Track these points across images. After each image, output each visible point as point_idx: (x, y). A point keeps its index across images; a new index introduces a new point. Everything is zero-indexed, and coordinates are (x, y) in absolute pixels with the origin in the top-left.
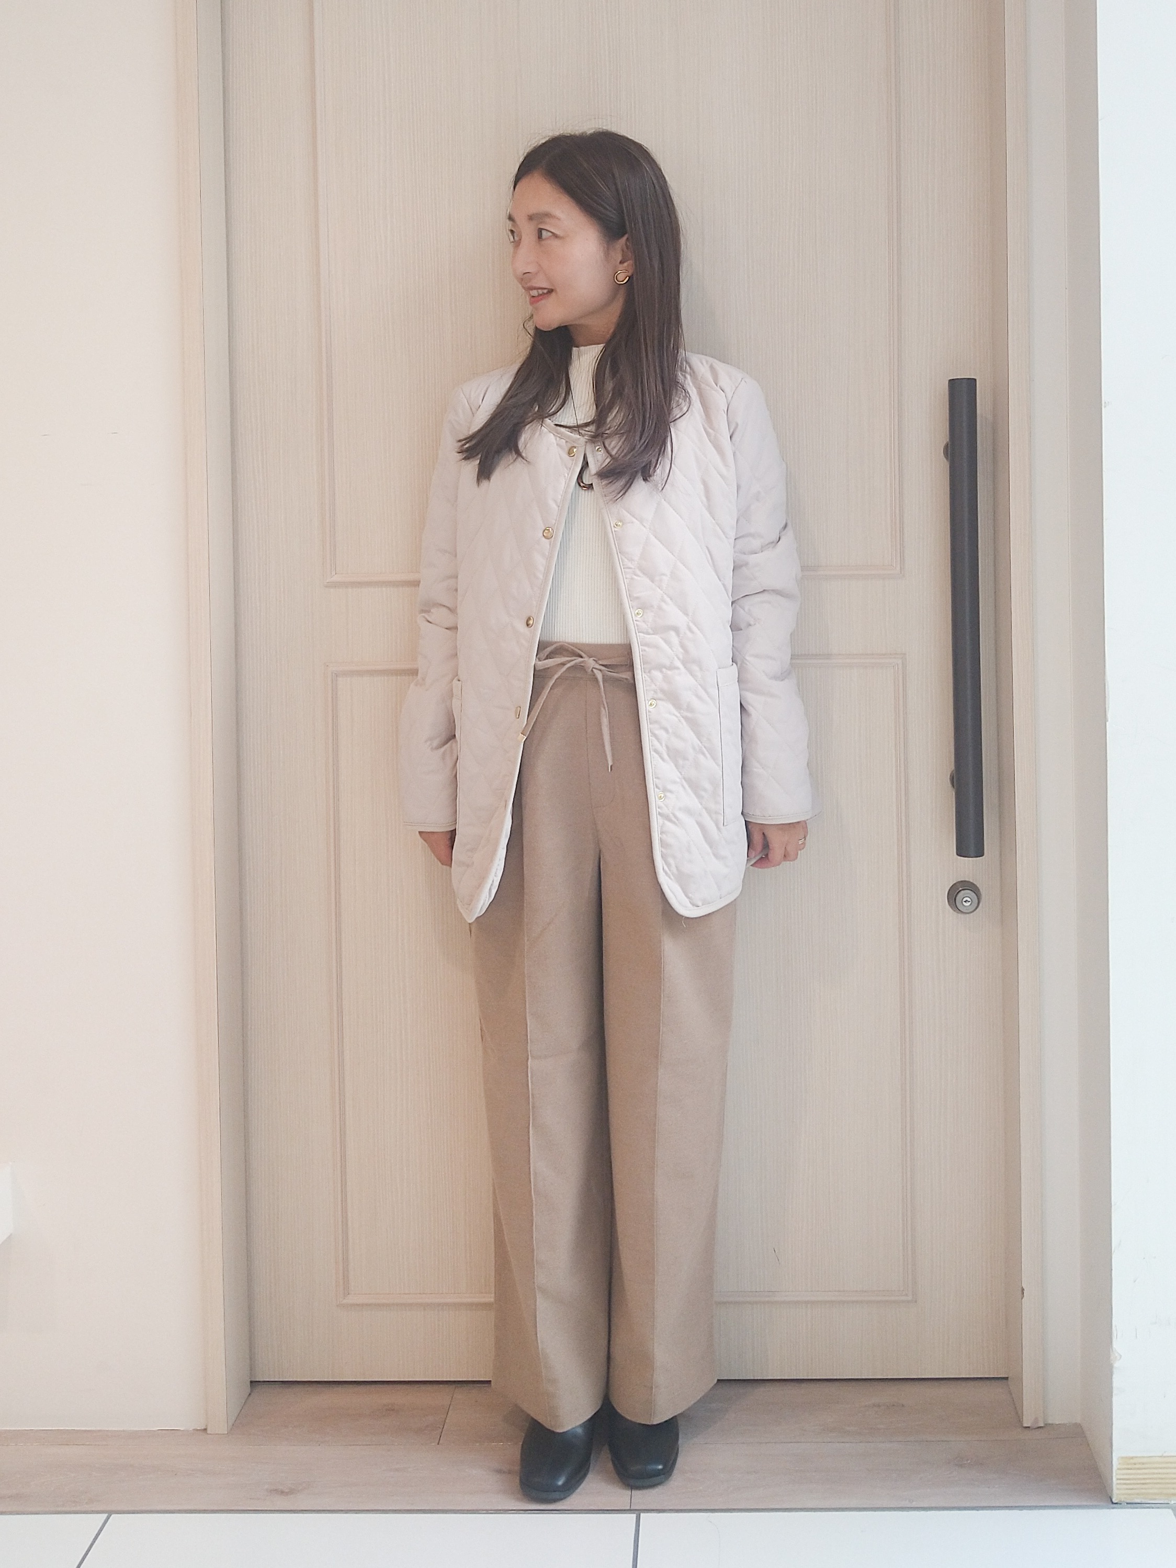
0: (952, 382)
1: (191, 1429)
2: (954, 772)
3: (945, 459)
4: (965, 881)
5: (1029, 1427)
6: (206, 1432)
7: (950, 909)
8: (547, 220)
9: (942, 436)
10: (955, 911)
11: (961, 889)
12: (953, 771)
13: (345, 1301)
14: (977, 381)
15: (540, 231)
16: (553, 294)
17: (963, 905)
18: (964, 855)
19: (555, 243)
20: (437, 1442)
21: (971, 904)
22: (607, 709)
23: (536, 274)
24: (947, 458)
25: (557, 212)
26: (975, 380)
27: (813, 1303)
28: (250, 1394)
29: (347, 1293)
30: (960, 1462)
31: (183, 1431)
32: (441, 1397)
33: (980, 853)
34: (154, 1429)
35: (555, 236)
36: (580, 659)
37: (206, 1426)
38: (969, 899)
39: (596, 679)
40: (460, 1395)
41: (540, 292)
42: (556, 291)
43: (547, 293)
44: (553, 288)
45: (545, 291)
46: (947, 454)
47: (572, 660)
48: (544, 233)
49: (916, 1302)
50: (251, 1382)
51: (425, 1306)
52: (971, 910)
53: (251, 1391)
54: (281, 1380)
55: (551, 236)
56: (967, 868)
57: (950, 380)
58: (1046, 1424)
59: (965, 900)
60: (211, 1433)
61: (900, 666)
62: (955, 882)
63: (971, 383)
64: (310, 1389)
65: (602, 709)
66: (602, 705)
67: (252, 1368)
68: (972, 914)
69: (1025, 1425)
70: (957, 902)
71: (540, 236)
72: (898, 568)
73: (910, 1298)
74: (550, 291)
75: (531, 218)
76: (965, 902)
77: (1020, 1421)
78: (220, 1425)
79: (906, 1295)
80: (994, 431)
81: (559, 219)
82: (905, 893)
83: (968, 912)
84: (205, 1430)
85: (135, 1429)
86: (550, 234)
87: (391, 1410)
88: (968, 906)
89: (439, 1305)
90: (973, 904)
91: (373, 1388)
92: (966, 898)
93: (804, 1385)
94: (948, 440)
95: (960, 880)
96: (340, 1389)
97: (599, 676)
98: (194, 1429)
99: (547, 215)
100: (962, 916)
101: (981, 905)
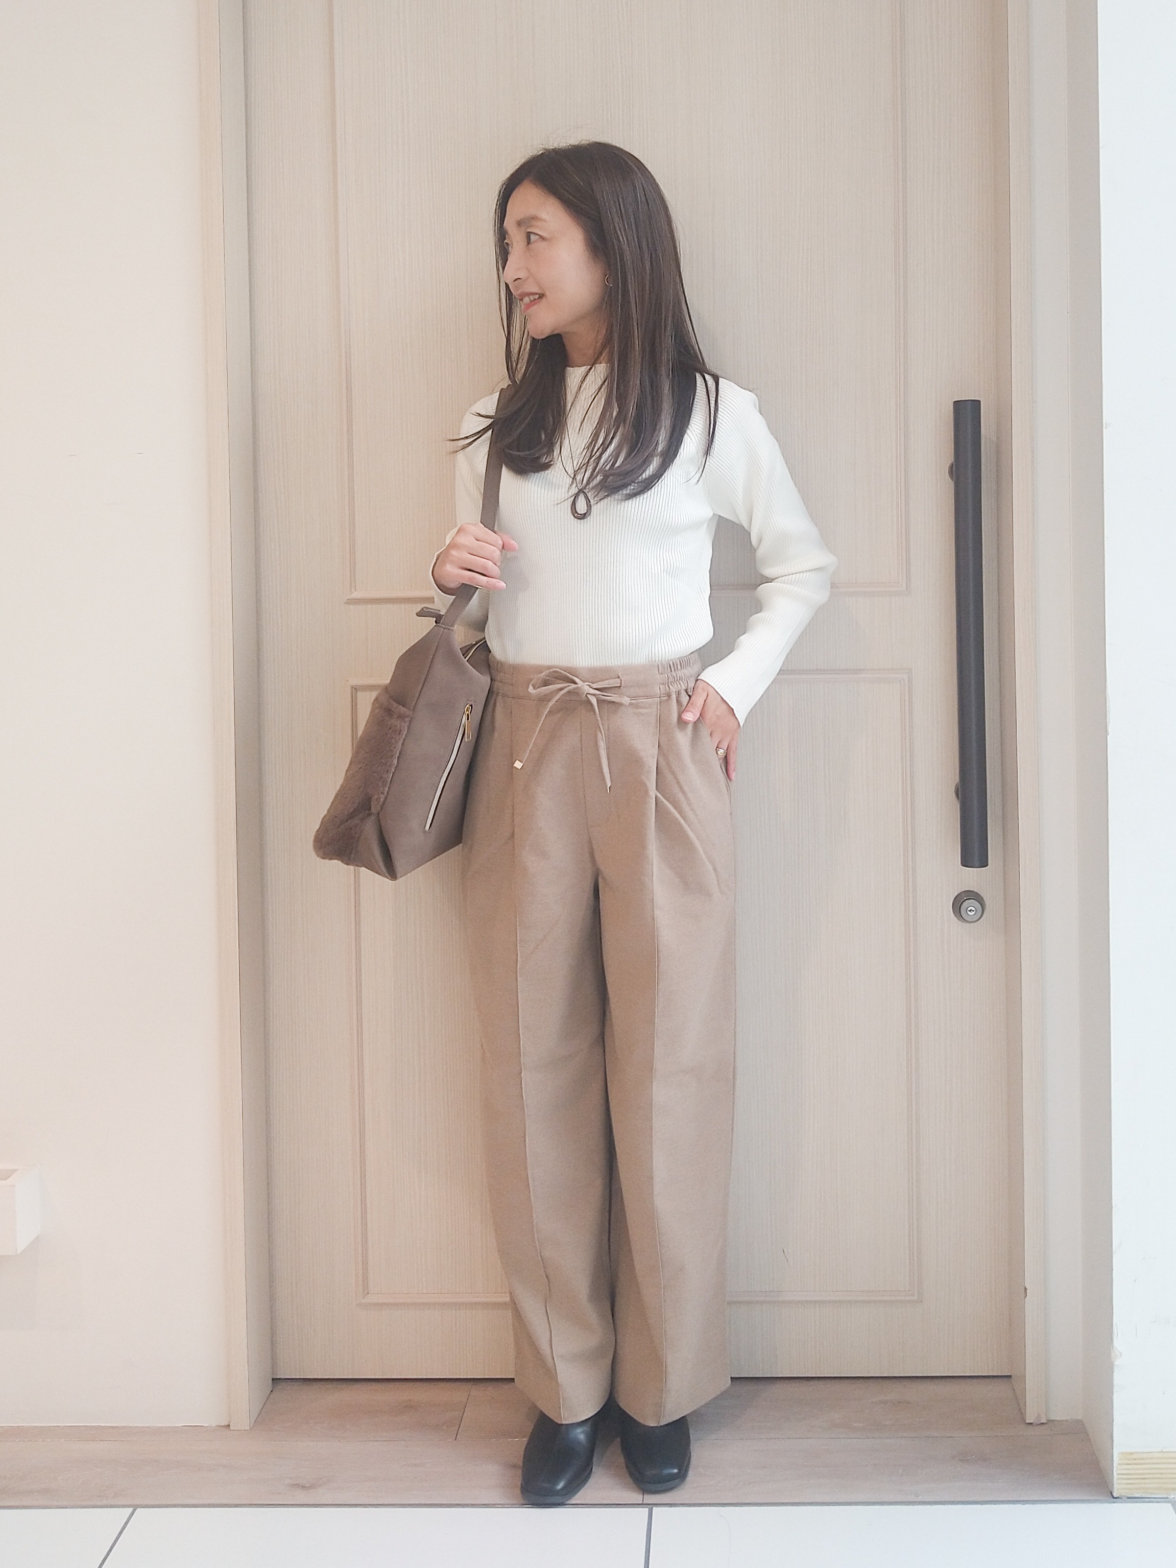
0: (956, 403)
1: (214, 1426)
2: (959, 785)
3: (950, 479)
4: (972, 891)
5: (1032, 1424)
6: (229, 1428)
7: (955, 918)
8: (534, 223)
9: (948, 457)
10: (959, 920)
11: (965, 898)
12: (958, 783)
13: (363, 1301)
14: (982, 403)
15: (529, 235)
16: (544, 300)
17: (969, 915)
18: (970, 865)
19: (543, 244)
20: (455, 1438)
21: (975, 914)
22: (603, 732)
23: (527, 279)
24: (951, 477)
25: (544, 215)
26: (979, 401)
27: (821, 1303)
28: (272, 1391)
29: (366, 1292)
30: (964, 1457)
31: (207, 1427)
32: (457, 1395)
33: (984, 863)
34: (178, 1426)
35: (542, 238)
36: (574, 686)
37: (229, 1422)
38: (973, 909)
39: (591, 704)
40: (477, 1392)
41: (532, 298)
42: (546, 297)
43: (538, 299)
44: (543, 292)
45: (537, 297)
46: (952, 473)
47: (566, 687)
48: (533, 237)
49: (921, 1301)
50: (273, 1379)
51: (444, 1305)
52: (975, 920)
53: (273, 1387)
54: (302, 1377)
55: (538, 239)
56: (972, 878)
57: (954, 402)
58: (1049, 1421)
59: (969, 909)
60: (235, 1429)
61: (906, 681)
62: (959, 892)
63: (976, 404)
64: (330, 1386)
65: (599, 733)
66: (598, 730)
67: (274, 1366)
68: (976, 923)
69: (1028, 1422)
70: (961, 911)
71: (529, 242)
72: (904, 586)
73: (915, 1298)
74: (541, 296)
75: (519, 224)
76: (970, 911)
77: (1024, 1419)
78: (242, 1421)
79: (913, 1295)
80: (998, 452)
81: (545, 221)
82: (911, 901)
83: (973, 920)
84: (229, 1426)
85: (159, 1425)
86: (538, 237)
87: (410, 1407)
88: (972, 915)
89: (456, 1304)
90: (977, 913)
91: (391, 1385)
92: (971, 906)
93: (812, 1383)
94: (953, 460)
95: (964, 890)
96: (357, 1386)
97: (594, 701)
98: (218, 1426)
99: (534, 218)
100: (968, 925)
101: (985, 914)
